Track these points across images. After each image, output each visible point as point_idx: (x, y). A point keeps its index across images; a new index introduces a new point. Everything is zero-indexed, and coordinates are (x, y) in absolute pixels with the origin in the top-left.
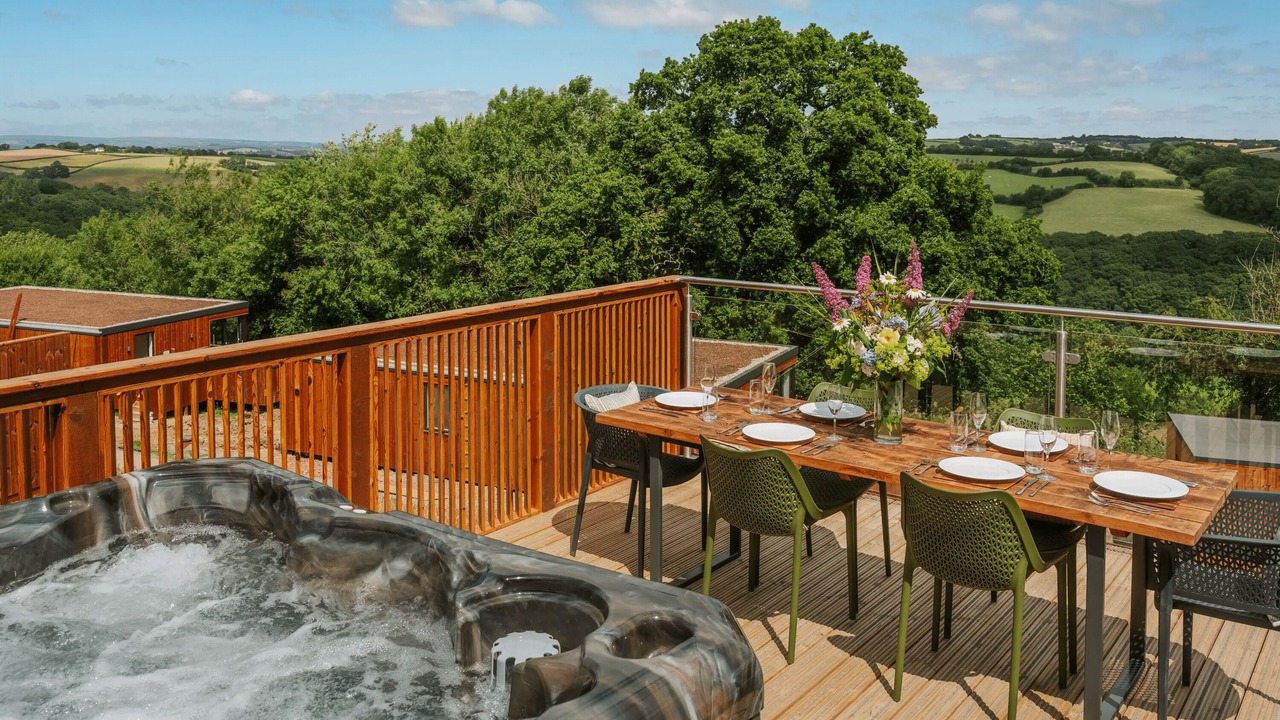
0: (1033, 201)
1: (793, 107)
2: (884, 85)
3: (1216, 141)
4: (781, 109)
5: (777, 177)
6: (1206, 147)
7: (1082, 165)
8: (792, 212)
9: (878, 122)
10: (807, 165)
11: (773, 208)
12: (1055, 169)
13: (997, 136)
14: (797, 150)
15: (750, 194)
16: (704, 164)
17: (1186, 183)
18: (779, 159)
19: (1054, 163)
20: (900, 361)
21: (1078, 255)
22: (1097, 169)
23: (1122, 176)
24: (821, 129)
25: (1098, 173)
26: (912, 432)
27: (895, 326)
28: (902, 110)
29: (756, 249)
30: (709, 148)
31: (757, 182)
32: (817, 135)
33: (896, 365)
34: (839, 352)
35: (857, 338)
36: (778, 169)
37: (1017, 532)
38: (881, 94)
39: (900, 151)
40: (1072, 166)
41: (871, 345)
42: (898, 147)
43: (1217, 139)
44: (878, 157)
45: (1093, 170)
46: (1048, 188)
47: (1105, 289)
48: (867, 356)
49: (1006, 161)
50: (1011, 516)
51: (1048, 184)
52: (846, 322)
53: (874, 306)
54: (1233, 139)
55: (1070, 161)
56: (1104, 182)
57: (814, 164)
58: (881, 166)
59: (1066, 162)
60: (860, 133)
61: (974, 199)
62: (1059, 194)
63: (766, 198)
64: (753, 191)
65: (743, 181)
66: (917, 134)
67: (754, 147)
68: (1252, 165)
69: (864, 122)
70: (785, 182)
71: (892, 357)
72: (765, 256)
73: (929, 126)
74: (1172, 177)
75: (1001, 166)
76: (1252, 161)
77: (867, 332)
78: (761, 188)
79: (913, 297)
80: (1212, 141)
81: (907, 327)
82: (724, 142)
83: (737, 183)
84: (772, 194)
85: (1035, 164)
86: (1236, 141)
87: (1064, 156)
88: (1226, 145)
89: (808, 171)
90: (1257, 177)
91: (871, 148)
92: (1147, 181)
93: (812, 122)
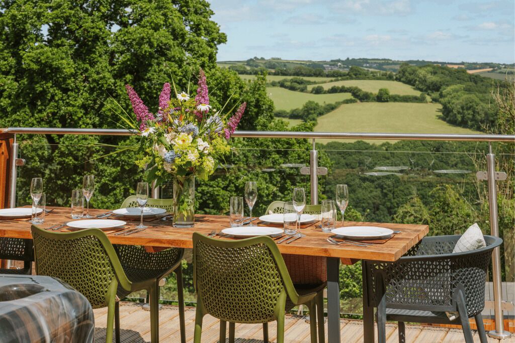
0: (308, 115)
1: (101, 24)
2: (181, 7)
3: (448, 63)
4: (89, 24)
5: (85, 87)
6: (441, 68)
7: (348, 84)
8: (97, 119)
9: (175, 38)
10: (113, 76)
11: (80, 115)
12: (327, 87)
13: (278, 59)
14: (104, 62)
15: (56, 102)
16: (14, 74)
17: (428, 98)
18: (86, 70)
19: (325, 82)
20: (193, 157)
21: (348, 162)
22: (360, 87)
23: (379, 92)
24: (124, 43)
25: (360, 90)
26: (201, 221)
27: (189, 131)
28: (196, 29)
29: (62, 154)
30: (19, 59)
31: (65, 91)
32: (122, 48)
33: (190, 160)
34: (146, 154)
35: (160, 142)
36: (86, 80)
37: (278, 270)
38: (179, 14)
39: (195, 64)
40: (339, 84)
41: (170, 148)
42: (194, 60)
43: (450, 62)
44: (175, 67)
45: (356, 88)
46: (321, 104)
47: (371, 192)
48: (168, 155)
49: (286, 81)
50: (273, 257)
51: (322, 100)
52: (151, 130)
53: (173, 118)
54: (460, 62)
55: (337, 80)
56: (365, 98)
57: (118, 75)
58: (177, 75)
59: (335, 81)
60: (158, 45)
61: (257, 105)
62: (331, 108)
63: (73, 106)
64: (62, 99)
65: (51, 90)
66: (209, 49)
67: (62, 59)
68: (476, 83)
69: (163, 36)
70: (92, 90)
71: (186, 154)
72: (70, 160)
73: (220, 42)
74: (418, 94)
75: (282, 85)
76: (475, 79)
77: (167, 138)
78: (69, 96)
79: (202, 110)
80: (445, 63)
81: (197, 132)
82: (33, 55)
83: (44, 92)
84: (80, 101)
85: (309, 83)
86: (463, 63)
87: (333, 76)
88: (456, 67)
89: (113, 81)
90: (481, 92)
91: (169, 60)
92: (399, 96)
93: (117, 37)
